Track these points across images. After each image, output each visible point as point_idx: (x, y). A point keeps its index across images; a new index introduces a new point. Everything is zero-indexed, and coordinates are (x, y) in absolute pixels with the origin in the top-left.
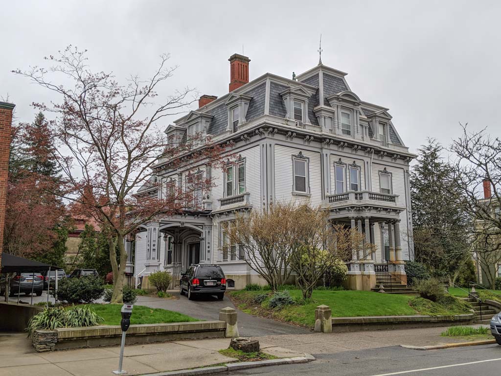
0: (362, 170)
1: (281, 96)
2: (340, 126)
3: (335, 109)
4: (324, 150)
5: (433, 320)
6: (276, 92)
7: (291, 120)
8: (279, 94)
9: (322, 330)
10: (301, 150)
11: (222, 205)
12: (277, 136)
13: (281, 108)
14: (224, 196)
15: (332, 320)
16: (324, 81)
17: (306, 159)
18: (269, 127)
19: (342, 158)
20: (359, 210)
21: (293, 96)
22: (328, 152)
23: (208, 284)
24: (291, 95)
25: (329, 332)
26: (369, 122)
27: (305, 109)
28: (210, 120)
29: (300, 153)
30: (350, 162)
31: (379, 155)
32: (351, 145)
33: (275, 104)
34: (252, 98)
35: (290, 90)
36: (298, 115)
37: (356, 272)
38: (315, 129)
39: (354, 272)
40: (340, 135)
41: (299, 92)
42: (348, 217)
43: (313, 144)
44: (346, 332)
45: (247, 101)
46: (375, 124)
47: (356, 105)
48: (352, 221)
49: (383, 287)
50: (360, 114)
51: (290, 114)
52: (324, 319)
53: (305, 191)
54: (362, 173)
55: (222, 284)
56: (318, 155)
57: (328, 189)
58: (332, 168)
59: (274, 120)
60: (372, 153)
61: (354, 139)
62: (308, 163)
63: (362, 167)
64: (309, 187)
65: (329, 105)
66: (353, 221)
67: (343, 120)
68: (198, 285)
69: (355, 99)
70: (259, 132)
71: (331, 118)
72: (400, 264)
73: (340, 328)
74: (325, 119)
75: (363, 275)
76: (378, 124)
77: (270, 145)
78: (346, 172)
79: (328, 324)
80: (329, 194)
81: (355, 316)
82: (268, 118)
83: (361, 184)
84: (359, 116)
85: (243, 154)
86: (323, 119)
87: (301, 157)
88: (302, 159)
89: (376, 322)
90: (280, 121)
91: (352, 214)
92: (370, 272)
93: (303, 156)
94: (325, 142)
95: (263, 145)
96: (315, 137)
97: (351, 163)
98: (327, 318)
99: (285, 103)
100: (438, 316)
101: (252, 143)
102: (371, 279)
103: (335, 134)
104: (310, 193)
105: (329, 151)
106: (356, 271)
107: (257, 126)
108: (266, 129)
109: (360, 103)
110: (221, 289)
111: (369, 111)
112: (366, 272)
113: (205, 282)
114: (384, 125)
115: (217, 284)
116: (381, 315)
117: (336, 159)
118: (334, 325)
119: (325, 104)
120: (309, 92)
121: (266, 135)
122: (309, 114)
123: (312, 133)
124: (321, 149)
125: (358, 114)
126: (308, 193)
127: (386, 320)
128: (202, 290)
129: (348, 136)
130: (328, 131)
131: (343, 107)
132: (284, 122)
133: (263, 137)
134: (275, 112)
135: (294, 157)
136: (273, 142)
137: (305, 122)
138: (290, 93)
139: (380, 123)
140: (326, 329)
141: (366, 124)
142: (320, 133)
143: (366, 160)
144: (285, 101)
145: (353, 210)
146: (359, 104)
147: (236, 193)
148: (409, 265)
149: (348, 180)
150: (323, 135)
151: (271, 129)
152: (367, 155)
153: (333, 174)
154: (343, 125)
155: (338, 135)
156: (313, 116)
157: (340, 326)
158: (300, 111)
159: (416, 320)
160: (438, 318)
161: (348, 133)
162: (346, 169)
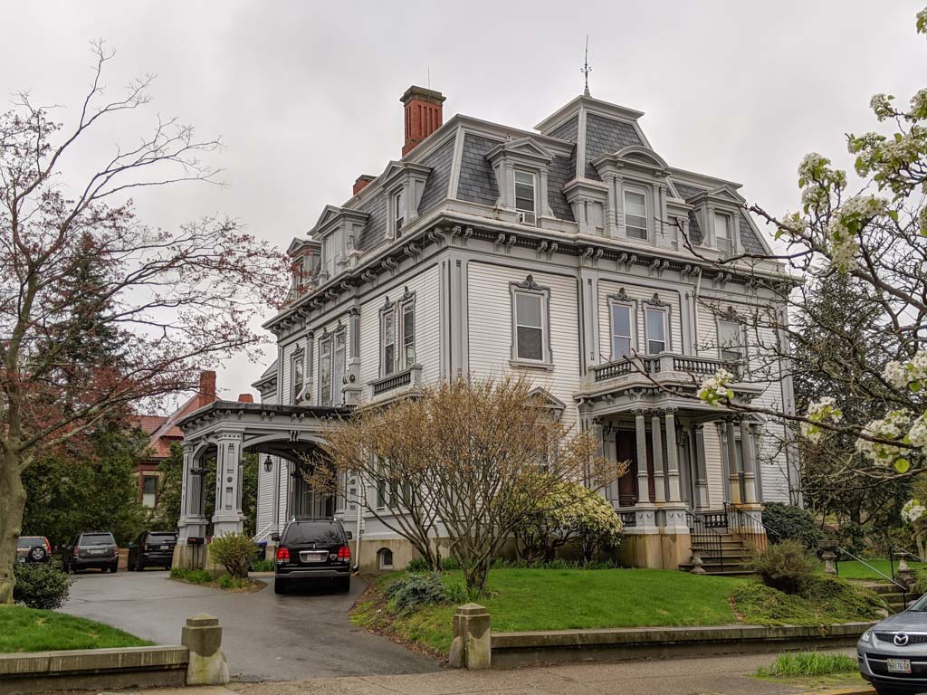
0: (675, 312)
1: (490, 162)
2: (622, 220)
3: (608, 185)
4: (583, 271)
5: (772, 635)
6: (477, 154)
7: (508, 209)
8: (485, 157)
9: (463, 664)
10: (530, 272)
11: (376, 393)
12: (474, 244)
13: (487, 186)
14: (380, 375)
15: (493, 639)
16: (587, 130)
17: (543, 292)
18: (453, 225)
19: (625, 286)
20: (654, 395)
21: (512, 160)
22: (595, 276)
23: (310, 559)
24: (508, 157)
25: (482, 668)
26: (690, 213)
27: (540, 187)
28: (362, 223)
29: (530, 278)
30: (648, 295)
31: (715, 279)
32: (646, 260)
33: (474, 177)
34: (432, 169)
35: (503, 147)
36: (524, 199)
37: (646, 528)
38: (564, 227)
39: (641, 528)
40: (619, 237)
41: (526, 152)
42: (629, 411)
43: (558, 259)
44: (531, 666)
45: (423, 177)
46: (706, 215)
47: (658, 177)
48: (638, 418)
49: (700, 561)
50: (669, 194)
51: (508, 198)
52: (470, 636)
53: (541, 358)
54: (675, 319)
55: (340, 559)
56: (573, 281)
57: (592, 353)
58: (604, 309)
59: (465, 209)
60: (697, 275)
61: (655, 246)
62: (548, 300)
63: (675, 306)
64: (550, 350)
65: (598, 178)
66: (640, 419)
67: (629, 208)
68: (287, 560)
69: (655, 163)
70: (434, 235)
71: (601, 203)
72: (751, 510)
73: (515, 656)
74: (586, 206)
75: (662, 535)
76: (711, 215)
77: (459, 263)
78: (636, 317)
79: (481, 648)
80: (595, 364)
81: (563, 629)
82: (452, 206)
83: (671, 341)
84: (666, 199)
85: (412, 286)
86: (581, 207)
87: (530, 288)
88: (532, 291)
89: (614, 641)
90: (483, 212)
91: (638, 404)
92: (677, 527)
93: (535, 285)
94: (585, 255)
95: (444, 263)
96: (560, 245)
97: (649, 297)
98: (478, 634)
99: (497, 176)
100: (787, 626)
101: (426, 260)
102: (678, 542)
103: (609, 237)
104: (551, 362)
105: (595, 273)
106: (646, 526)
107: (430, 223)
108: (448, 229)
109: (668, 171)
110: (338, 570)
111: (689, 187)
112: (668, 530)
113: (302, 554)
114: (727, 217)
115: (329, 558)
116: (635, 626)
117: (614, 289)
118: (495, 651)
119: (588, 176)
120: (550, 150)
121: (448, 241)
122: (549, 196)
123: (553, 236)
124: (578, 269)
125: (663, 195)
126: (549, 363)
127: (642, 637)
128: (296, 573)
129: (643, 241)
130: (594, 231)
131: (627, 181)
132: (491, 215)
133: (444, 246)
134: (471, 193)
135: (514, 287)
136: (464, 257)
137: (541, 213)
138: (505, 153)
139: (716, 213)
140: (473, 660)
141: (683, 216)
142: (572, 236)
143: (683, 290)
144: (496, 171)
145: (639, 395)
146: (664, 174)
147: (400, 367)
148: (777, 512)
149: (641, 334)
150: (578, 238)
151: (457, 229)
152: (686, 280)
153: (604, 322)
154: (629, 218)
155: (616, 238)
156: (561, 201)
157: (516, 652)
158: (530, 191)
159: (727, 637)
160: (785, 630)
161: (643, 234)
162: (636, 311)
